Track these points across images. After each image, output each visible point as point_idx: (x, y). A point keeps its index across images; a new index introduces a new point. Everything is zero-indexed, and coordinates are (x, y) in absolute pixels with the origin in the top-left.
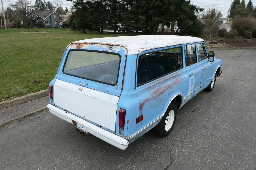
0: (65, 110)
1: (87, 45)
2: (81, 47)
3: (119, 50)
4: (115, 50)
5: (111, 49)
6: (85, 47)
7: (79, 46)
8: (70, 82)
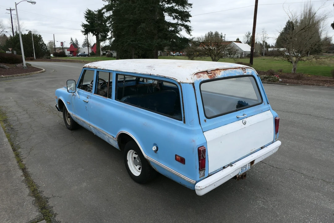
0: (228, 165)
1: (220, 71)
2: (214, 75)
3: (251, 72)
4: (249, 73)
5: (245, 72)
6: (221, 75)
7: (211, 75)
8: (225, 125)
